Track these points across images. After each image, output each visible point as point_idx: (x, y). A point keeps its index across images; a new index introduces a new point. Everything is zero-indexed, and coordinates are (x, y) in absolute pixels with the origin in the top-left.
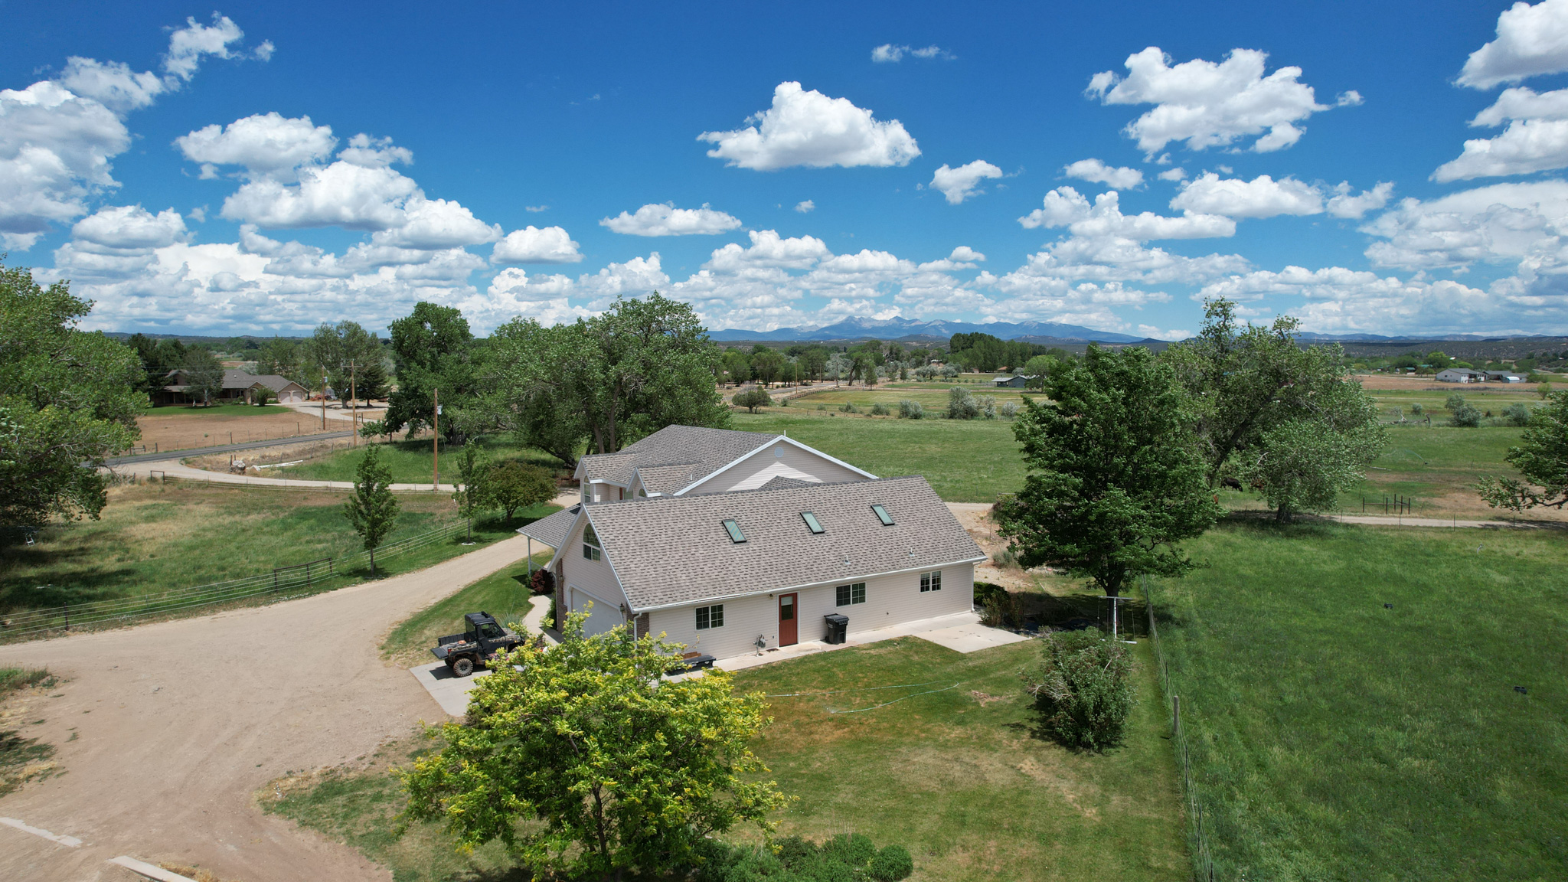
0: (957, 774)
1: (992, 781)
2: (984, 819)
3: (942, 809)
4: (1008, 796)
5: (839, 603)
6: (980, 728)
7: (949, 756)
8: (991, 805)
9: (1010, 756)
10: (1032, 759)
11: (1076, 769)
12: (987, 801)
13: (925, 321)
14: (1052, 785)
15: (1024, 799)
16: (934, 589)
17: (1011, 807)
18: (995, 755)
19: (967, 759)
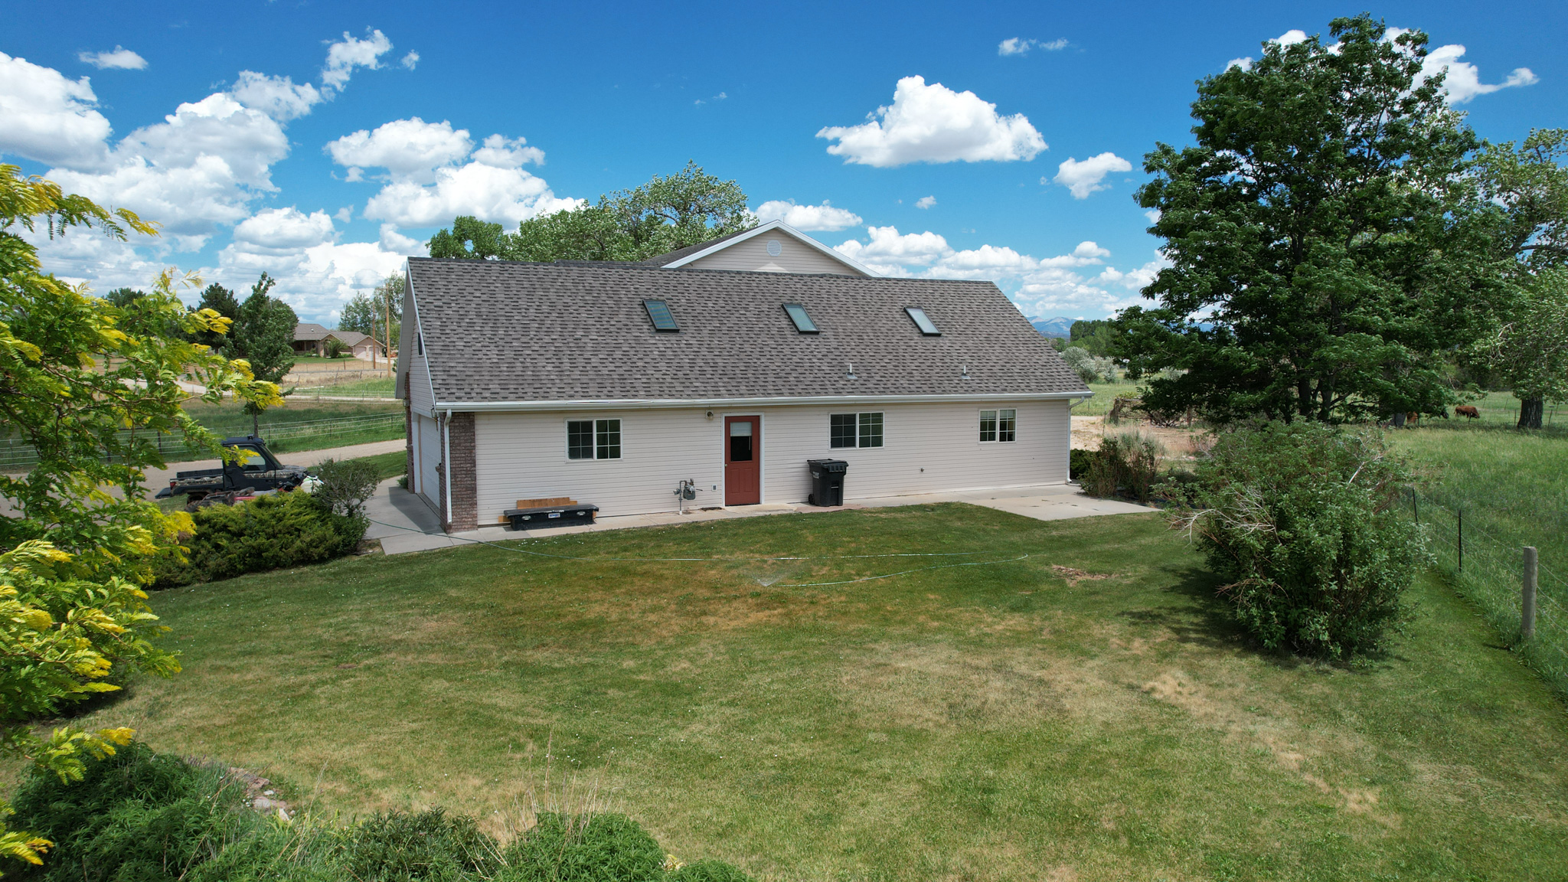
0: (992, 697)
1: (1079, 713)
2: (1046, 802)
3: (934, 773)
4: (1118, 746)
5: (836, 443)
6: (1060, 616)
7: (984, 661)
8: (1071, 768)
9: (1126, 668)
10: (1180, 674)
11: (1288, 694)
12: (1061, 757)
13: (1045, 318)
14: (1233, 727)
15: (1160, 757)
16: (1002, 439)
17: (1127, 774)
18: (1091, 663)
19: (1024, 669)
